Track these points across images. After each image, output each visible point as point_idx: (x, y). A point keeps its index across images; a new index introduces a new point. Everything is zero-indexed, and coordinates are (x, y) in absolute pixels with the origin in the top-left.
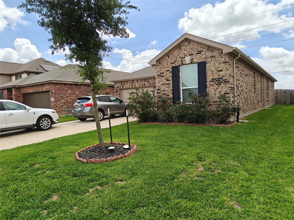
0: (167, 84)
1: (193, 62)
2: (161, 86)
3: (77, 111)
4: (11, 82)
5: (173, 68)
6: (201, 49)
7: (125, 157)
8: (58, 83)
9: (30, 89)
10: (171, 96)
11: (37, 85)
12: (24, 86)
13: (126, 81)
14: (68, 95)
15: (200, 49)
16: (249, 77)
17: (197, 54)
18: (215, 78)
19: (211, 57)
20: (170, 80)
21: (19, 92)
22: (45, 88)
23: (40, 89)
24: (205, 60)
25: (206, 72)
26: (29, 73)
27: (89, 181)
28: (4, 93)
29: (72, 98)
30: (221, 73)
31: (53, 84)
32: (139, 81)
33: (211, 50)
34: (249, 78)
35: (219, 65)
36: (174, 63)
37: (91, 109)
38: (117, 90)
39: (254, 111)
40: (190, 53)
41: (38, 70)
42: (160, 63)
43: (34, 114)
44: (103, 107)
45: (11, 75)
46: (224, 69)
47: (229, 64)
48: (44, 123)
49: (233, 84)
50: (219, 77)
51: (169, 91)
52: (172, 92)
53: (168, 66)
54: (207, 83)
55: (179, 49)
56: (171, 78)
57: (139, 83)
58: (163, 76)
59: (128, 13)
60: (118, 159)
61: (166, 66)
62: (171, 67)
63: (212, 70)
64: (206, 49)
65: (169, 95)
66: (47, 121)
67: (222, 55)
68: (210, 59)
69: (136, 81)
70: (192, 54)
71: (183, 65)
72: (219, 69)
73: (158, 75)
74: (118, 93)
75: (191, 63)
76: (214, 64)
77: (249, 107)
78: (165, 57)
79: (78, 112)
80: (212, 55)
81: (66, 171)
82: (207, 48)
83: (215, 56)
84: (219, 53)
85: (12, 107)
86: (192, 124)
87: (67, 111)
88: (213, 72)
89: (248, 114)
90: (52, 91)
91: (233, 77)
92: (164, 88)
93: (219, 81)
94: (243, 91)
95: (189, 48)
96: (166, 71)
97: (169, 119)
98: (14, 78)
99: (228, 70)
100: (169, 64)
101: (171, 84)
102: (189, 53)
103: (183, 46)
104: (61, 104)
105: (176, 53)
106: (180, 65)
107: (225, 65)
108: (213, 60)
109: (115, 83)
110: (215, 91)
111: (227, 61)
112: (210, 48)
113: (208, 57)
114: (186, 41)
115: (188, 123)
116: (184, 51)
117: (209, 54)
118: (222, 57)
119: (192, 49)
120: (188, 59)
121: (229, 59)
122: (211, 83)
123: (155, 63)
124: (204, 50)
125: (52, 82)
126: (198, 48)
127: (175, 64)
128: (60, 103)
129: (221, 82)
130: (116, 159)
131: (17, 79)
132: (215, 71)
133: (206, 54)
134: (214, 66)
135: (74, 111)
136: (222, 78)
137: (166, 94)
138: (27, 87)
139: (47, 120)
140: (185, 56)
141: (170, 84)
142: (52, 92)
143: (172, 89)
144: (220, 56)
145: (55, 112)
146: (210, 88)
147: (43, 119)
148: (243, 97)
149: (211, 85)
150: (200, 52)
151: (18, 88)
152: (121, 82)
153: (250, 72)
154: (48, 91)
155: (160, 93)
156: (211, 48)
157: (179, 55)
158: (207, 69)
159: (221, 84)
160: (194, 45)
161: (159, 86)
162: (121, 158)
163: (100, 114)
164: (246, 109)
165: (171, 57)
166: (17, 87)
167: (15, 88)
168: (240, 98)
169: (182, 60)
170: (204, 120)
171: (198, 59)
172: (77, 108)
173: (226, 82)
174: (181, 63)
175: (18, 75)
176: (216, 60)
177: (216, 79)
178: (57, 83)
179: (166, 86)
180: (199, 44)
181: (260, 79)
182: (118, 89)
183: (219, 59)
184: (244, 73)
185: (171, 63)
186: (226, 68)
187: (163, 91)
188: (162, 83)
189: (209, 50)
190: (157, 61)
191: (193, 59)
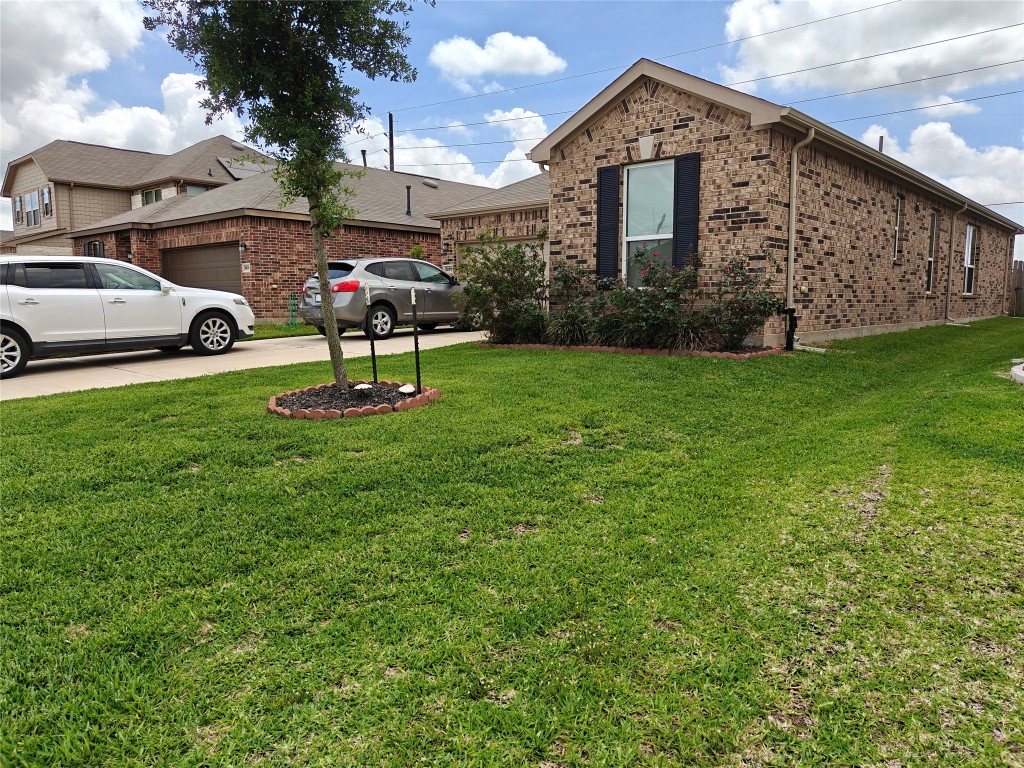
0: (582, 225)
1: (662, 156)
2: (564, 231)
3: (314, 304)
4: (129, 213)
5: (601, 171)
6: (688, 111)
7: (394, 409)
8: (265, 218)
9: (181, 236)
10: (592, 262)
11: (203, 223)
12: (165, 225)
13: (478, 217)
14: (295, 258)
15: (685, 112)
16: (872, 208)
17: (676, 128)
18: (724, 206)
19: (716, 139)
20: (590, 213)
21: (151, 243)
22: (226, 234)
23: (212, 236)
24: (698, 148)
25: (699, 189)
26: (182, 185)
27: (279, 448)
28: (106, 247)
29: (309, 267)
30: (744, 191)
31: (248, 221)
32: (518, 218)
33: (718, 117)
34: (869, 212)
35: (740, 166)
36: (605, 157)
37: (354, 299)
38: (447, 245)
39: (886, 327)
40: (655, 124)
41: (210, 175)
42: (563, 158)
43: (184, 304)
44: (392, 294)
45: (129, 192)
46: (755, 177)
47: (768, 164)
48: (210, 331)
49: (785, 228)
50: (738, 203)
51: (587, 247)
52: (595, 250)
53: (587, 166)
54: (702, 225)
55: (622, 112)
56: (595, 206)
57: (516, 224)
58: (572, 199)
59: (410, 9)
60: (375, 413)
61: (582, 166)
62: (595, 168)
63: (718, 182)
64: (704, 113)
65: (585, 262)
66: (219, 328)
67: (749, 133)
68: (712, 147)
69: (508, 218)
70: (661, 130)
71: (632, 162)
72: (738, 180)
73: (555, 196)
74: (451, 257)
75: (657, 158)
76: (726, 162)
77: (863, 311)
78: (580, 138)
79: (316, 307)
80: (721, 131)
81: (233, 431)
82: (705, 109)
83: (728, 137)
84: (743, 127)
85: (124, 282)
86: (639, 350)
87: (290, 308)
88: (719, 187)
89: (855, 335)
90: (247, 243)
91: (788, 205)
92: (571, 236)
93: (737, 218)
94: (833, 254)
95: (652, 109)
96: (582, 182)
97: (574, 336)
98: (137, 199)
99: (766, 182)
100: (591, 160)
101: (595, 225)
102: (651, 125)
103: (635, 102)
104: (271, 284)
105: (611, 124)
106: (623, 165)
107: (758, 165)
108: (721, 149)
109: (443, 221)
110: (723, 248)
111: (764, 153)
112: (714, 110)
113: (709, 141)
114: (645, 84)
115: (628, 347)
116: (638, 117)
117: (712, 128)
118: (749, 141)
119: (661, 112)
120: (646, 146)
121: (771, 145)
122: (712, 224)
123: (547, 157)
124: (697, 116)
125: (248, 213)
126: (680, 110)
127: (609, 162)
128: (271, 280)
129: (742, 222)
130: (367, 414)
131: (146, 202)
132: (726, 186)
133: (703, 129)
134: (723, 169)
135: (306, 304)
136: (747, 208)
137: (576, 257)
138: (173, 227)
139: (221, 325)
140: (638, 134)
141: (590, 224)
142: (245, 246)
143: (595, 240)
144: (745, 134)
145: (244, 301)
146: (708, 238)
147: (210, 322)
148: (832, 274)
149: (711, 231)
150: (682, 124)
151: (149, 232)
152: (462, 219)
153: (878, 192)
154: (234, 244)
155: (559, 253)
156: (717, 108)
157: (620, 132)
158: (703, 176)
159: (740, 228)
160: (666, 100)
161: (558, 232)
162: (383, 412)
163: (383, 316)
164: (845, 316)
165: (596, 136)
166: (145, 227)
167: (138, 230)
168: (817, 278)
169: (628, 148)
170: (671, 336)
171: (678, 144)
172: (313, 296)
173: (758, 220)
174: (625, 158)
175: (150, 191)
176: (732, 148)
177: (727, 210)
178: (260, 217)
179: (580, 230)
180: (683, 95)
181: (927, 222)
182: (452, 242)
183: (740, 147)
184: (844, 194)
185: (597, 158)
186: (759, 176)
187: (570, 247)
188: (568, 220)
189: (713, 116)
190: (555, 148)
191: (663, 146)
